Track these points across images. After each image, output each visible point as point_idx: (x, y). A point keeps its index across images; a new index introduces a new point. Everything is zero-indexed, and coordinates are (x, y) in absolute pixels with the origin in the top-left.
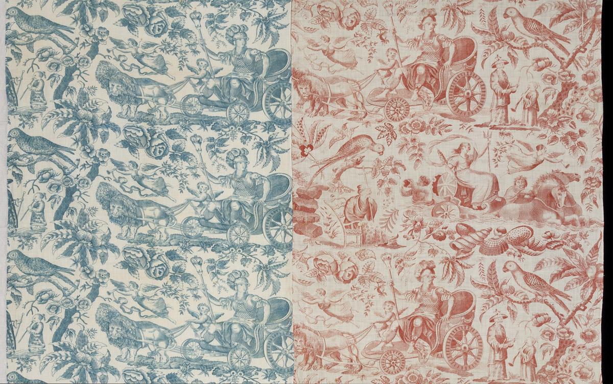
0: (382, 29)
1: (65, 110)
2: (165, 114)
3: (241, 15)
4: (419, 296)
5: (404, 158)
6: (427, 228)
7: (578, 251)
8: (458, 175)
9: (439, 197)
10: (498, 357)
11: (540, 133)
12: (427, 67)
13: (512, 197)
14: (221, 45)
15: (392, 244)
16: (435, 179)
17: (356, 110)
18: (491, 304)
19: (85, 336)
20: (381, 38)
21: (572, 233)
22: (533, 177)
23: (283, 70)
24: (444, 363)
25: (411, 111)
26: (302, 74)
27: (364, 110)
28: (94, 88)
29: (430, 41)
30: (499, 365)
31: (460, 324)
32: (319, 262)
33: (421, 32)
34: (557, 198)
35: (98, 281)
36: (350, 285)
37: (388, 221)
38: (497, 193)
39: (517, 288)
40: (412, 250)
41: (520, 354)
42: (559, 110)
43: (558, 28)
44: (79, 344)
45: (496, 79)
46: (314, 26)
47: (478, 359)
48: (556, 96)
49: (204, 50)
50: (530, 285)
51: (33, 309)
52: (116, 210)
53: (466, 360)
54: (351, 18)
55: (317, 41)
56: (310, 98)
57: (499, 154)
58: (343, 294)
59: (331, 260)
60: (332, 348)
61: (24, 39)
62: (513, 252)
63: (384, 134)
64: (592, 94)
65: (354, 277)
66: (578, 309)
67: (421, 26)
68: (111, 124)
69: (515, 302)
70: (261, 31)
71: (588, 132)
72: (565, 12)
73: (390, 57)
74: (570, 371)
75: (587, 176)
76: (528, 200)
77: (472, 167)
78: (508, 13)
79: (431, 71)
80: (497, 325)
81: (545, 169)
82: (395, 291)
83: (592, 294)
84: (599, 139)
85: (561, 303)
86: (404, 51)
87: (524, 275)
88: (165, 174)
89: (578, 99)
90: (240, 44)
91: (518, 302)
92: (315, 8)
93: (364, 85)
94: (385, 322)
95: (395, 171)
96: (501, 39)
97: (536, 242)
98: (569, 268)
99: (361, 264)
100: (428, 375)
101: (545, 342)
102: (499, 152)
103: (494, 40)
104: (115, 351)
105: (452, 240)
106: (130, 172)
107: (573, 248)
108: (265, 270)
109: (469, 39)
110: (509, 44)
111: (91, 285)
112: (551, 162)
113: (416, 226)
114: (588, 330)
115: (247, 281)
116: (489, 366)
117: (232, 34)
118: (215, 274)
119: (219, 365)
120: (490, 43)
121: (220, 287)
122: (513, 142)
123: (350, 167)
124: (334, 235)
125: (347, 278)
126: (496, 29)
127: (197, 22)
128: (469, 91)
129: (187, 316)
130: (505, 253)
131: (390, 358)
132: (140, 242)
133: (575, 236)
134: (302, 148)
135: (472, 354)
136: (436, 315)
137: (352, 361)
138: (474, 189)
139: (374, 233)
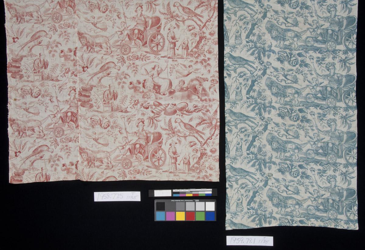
0: (119, 13)
2: (297, 46)
4: (138, 134)
5: (129, 72)
6: (141, 104)
7: (208, 113)
8: (154, 80)
9: (146, 89)
10: (173, 161)
11: (190, 60)
12: (139, 30)
13: (178, 89)
15: (125, 111)
16: (144, 81)
17: (107, 50)
18: (170, 137)
20: (118, 17)
21: (205, 105)
22: (187, 80)
24: (149, 164)
25: (131, 50)
26: (82, 34)
27: (111, 50)
29: (141, 18)
30: (173, 165)
31: (156, 147)
32: (92, 120)
34: (198, 89)
36: (107, 130)
37: (123, 101)
38: (171, 88)
40: (134, 114)
41: (183, 159)
42: (198, 49)
43: (198, 11)
45: (170, 35)
46: (87, 11)
47: (164, 162)
48: (196, 43)
50: (187, 129)
52: (275, 90)
53: (159, 163)
54: (104, 7)
55: (89, 18)
56: (86, 45)
57: (172, 70)
58: (104, 134)
59: (98, 119)
60: (100, 158)
62: (179, 114)
63: (120, 61)
64: (213, 41)
65: (109, 126)
66: (208, 139)
69: (180, 136)
71: (211, 59)
72: (201, 4)
73: (122, 26)
74: (205, 167)
75: (211, 79)
76: (185, 91)
78: (175, 4)
79: (141, 32)
80: (173, 147)
81: (192, 76)
82: (127, 132)
83: (214, 132)
84: (217, 62)
85: (201, 136)
86: (129, 23)
87: (184, 124)
89: (206, 44)
91: (182, 136)
92: (87, 3)
93: (110, 39)
94: (123, 146)
95: (125, 78)
96: (172, 17)
97: (189, 109)
98: (204, 120)
99: (112, 120)
100: (142, 169)
101: (194, 154)
103: (169, 17)
105: (152, 109)
107: (206, 111)
109: (158, 17)
110: (176, 19)
112: (195, 73)
113: (135, 102)
114: (213, 148)
116: (169, 165)
120: (168, 19)
122: (178, 64)
123: (105, 76)
124: (99, 107)
125: (105, 127)
126: (170, 12)
128: (158, 41)
130: (175, 114)
131: (125, 162)
133: (206, 106)
134: (83, 68)
135: (161, 160)
136: (146, 143)
137: (108, 164)
138: (161, 86)
139: (117, 106)
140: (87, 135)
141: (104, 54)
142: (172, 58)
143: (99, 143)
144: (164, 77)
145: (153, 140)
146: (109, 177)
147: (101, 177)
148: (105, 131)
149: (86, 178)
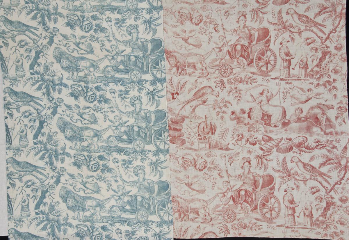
0: (216, 24)
1: (36, 76)
2: (94, 77)
3: (134, 19)
4: (242, 178)
5: (231, 98)
6: (246, 139)
7: (335, 150)
8: (262, 108)
9: (252, 120)
10: (290, 212)
11: (310, 82)
12: (242, 46)
13: (294, 120)
14: (124, 37)
15: (226, 148)
16: (249, 110)
17: (202, 72)
18: (284, 181)
19: (53, 206)
20: (215, 29)
21: (331, 139)
22: (306, 108)
23: (160, 50)
24: (258, 216)
25: (233, 71)
26: (171, 52)
27: (207, 72)
28: (52, 63)
29: (244, 30)
30: (291, 217)
31: (267, 193)
32: (185, 159)
33: (238, 25)
34: (321, 119)
35: (60, 174)
36: (203, 172)
37: (223, 135)
38: (285, 117)
39: (299, 172)
40: (237, 152)
41: (303, 210)
42: (320, 68)
43: (319, 20)
44: (50, 211)
45: (282, 51)
46: (176, 24)
47: (278, 213)
48: (318, 60)
49: (114, 39)
50: (307, 170)
51: (23, 191)
52: (69, 133)
53: (271, 214)
54: (197, 18)
55: (178, 32)
56: (176, 65)
57: (285, 95)
58: (199, 177)
59: (191, 158)
60: (195, 209)
61: (9, 35)
62: (296, 151)
63: (219, 85)
64: (340, 58)
65: (205, 167)
66: (336, 184)
67: (238, 22)
68: (63, 84)
69: (298, 180)
70: (146, 28)
71: (338, 80)
72: (323, 9)
73: (220, 41)
74: (334, 220)
75: (338, 106)
76: (304, 121)
77: (270, 102)
78: (289, 11)
79: (244, 48)
80: (288, 194)
81: (313, 102)
82: (229, 175)
83: (344, 175)
84: (345, 84)
85: (326, 180)
86: (229, 37)
87: (303, 164)
88: (96, 111)
89: (332, 61)
90: (135, 35)
91: (300, 180)
92: (176, 14)
93: (206, 57)
94: (224, 193)
95: (226, 106)
96: (285, 28)
97: (309, 145)
98: (330, 160)
99: (209, 160)
100: (250, 223)
101: (318, 203)
102: (285, 94)
103: (281, 28)
104: (71, 214)
105: (260, 145)
106: (75, 111)
107: (332, 148)
108: (154, 164)
109: (266, 28)
110: (290, 30)
111: (56, 176)
112: (317, 98)
113: (239, 137)
114: (343, 196)
115: (144, 171)
116: (285, 217)
117: (130, 30)
118: (126, 168)
119: (130, 220)
120: (279, 30)
121: (129, 175)
122: (294, 87)
123: (200, 105)
124: (192, 144)
125: (201, 168)
126: (282, 22)
127: (109, 23)
128: (267, 59)
129: (111, 193)
130: (291, 152)
131: (227, 214)
132: (83, 150)
133: (332, 141)
134: (173, 94)
135: (275, 211)
136: (253, 189)
137: (206, 216)
138: (272, 115)
139: (215, 142)
140: (178, 178)
141: (199, 77)
142: (286, 80)
143: (194, 190)
144: (276, 104)
145: (262, 185)
146: (207, 233)
147: (197, 232)
148: (201, 174)
149: (178, 235)
